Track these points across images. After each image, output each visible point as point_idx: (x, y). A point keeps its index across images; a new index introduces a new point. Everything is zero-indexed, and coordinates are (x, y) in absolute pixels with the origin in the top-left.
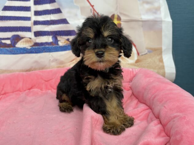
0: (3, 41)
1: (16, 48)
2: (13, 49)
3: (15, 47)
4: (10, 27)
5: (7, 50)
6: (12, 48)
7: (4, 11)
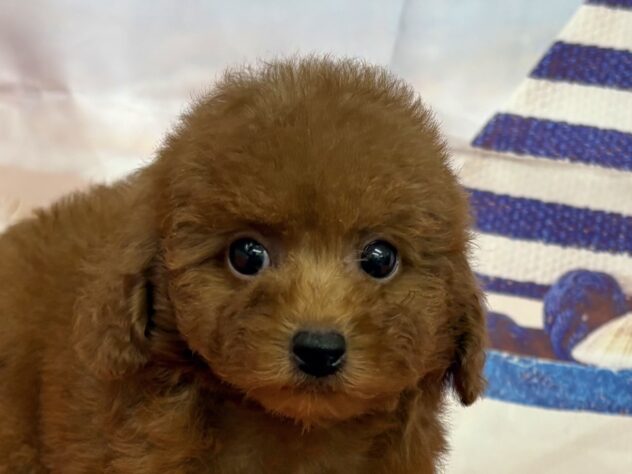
0: (495, 303)
1: (568, 365)
2: (549, 369)
3: (565, 355)
4: (567, 208)
5: (506, 366)
6: (541, 361)
7: (543, 83)
